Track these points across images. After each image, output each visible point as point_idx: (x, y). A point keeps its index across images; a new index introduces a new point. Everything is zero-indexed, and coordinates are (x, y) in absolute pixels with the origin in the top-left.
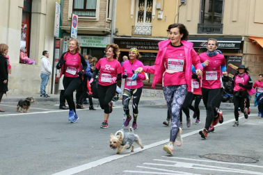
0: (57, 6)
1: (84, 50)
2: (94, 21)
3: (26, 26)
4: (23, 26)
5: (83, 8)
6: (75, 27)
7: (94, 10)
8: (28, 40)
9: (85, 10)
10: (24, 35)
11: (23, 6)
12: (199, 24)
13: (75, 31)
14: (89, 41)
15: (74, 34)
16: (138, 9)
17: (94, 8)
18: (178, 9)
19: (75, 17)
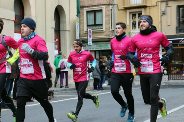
0: (77, 25)
1: (97, 52)
2: (102, 32)
3: (57, 40)
4: (55, 40)
5: (93, 24)
6: (90, 37)
7: (102, 25)
8: (59, 49)
9: (95, 25)
10: (57, 46)
11: (54, 27)
12: (176, 27)
13: (90, 40)
14: (99, 46)
15: (90, 42)
16: (132, 21)
17: (101, 23)
18: (161, 18)
19: (90, 30)
